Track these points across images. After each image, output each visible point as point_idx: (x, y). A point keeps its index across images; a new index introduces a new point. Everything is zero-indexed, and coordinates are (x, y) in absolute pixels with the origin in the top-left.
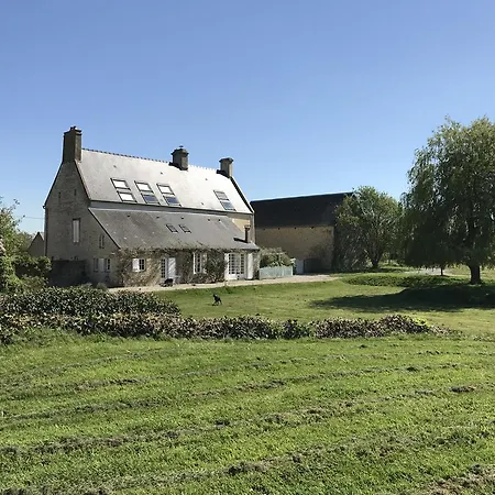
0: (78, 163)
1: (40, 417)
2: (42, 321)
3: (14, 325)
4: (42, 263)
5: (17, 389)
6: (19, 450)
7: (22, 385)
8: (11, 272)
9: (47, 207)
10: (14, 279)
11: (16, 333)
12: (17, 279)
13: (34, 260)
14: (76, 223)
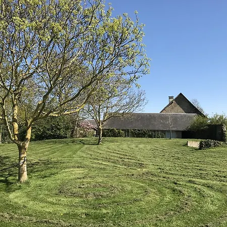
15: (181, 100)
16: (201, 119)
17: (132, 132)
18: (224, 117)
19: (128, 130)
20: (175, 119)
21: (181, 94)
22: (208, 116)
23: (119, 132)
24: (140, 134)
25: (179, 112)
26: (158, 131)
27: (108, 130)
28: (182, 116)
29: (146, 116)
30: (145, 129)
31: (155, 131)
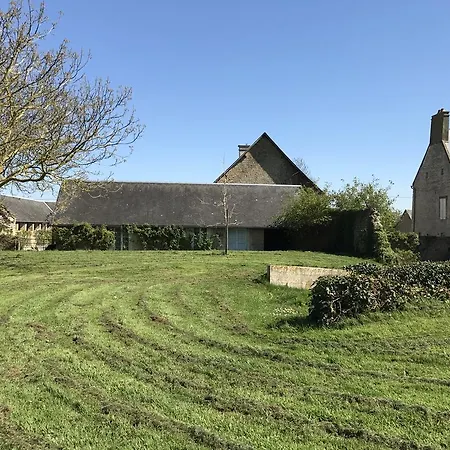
0: (445, 144)
1: (441, 383)
2: (432, 293)
3: (406, 294)
4: (411, 238)
5: (414, 353)
6: (429, 411)
7: (418, 351)
8: (387, 246)
9: (414, 186)
10: (389, 252)
11: (409, 301)
12: (392, 252)
13: (403, 235)
14: (443, 202)
15: (265, 152)
16: (313, 199)
17: (135, 232)
18: (376, 190)
19: (125, 227)
20: (249, 197)
21: (265, 136)
22: (330, 189)
23: (99, 234)
24: (157, 237)
25: (260, 180)
26: (205, 229)
27: (69, 227)
28: (265, 191)
29: (177, 189)
30: (170, 224)
31: (196, 230)
